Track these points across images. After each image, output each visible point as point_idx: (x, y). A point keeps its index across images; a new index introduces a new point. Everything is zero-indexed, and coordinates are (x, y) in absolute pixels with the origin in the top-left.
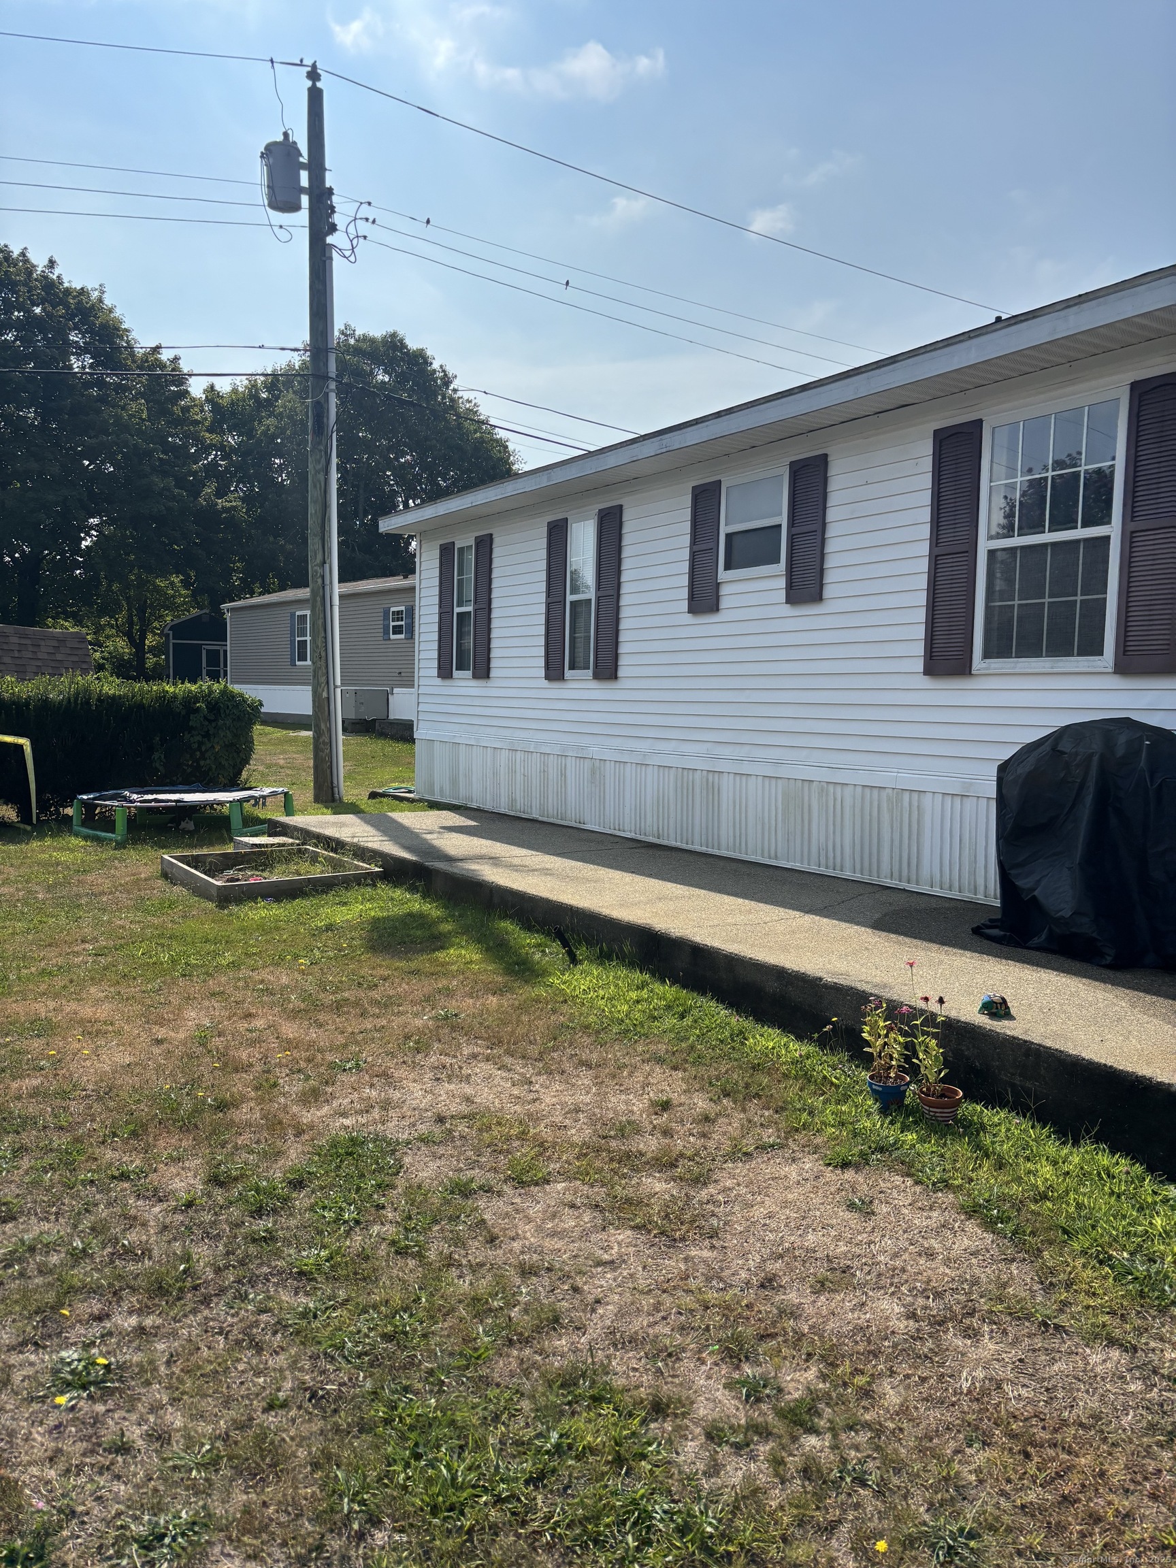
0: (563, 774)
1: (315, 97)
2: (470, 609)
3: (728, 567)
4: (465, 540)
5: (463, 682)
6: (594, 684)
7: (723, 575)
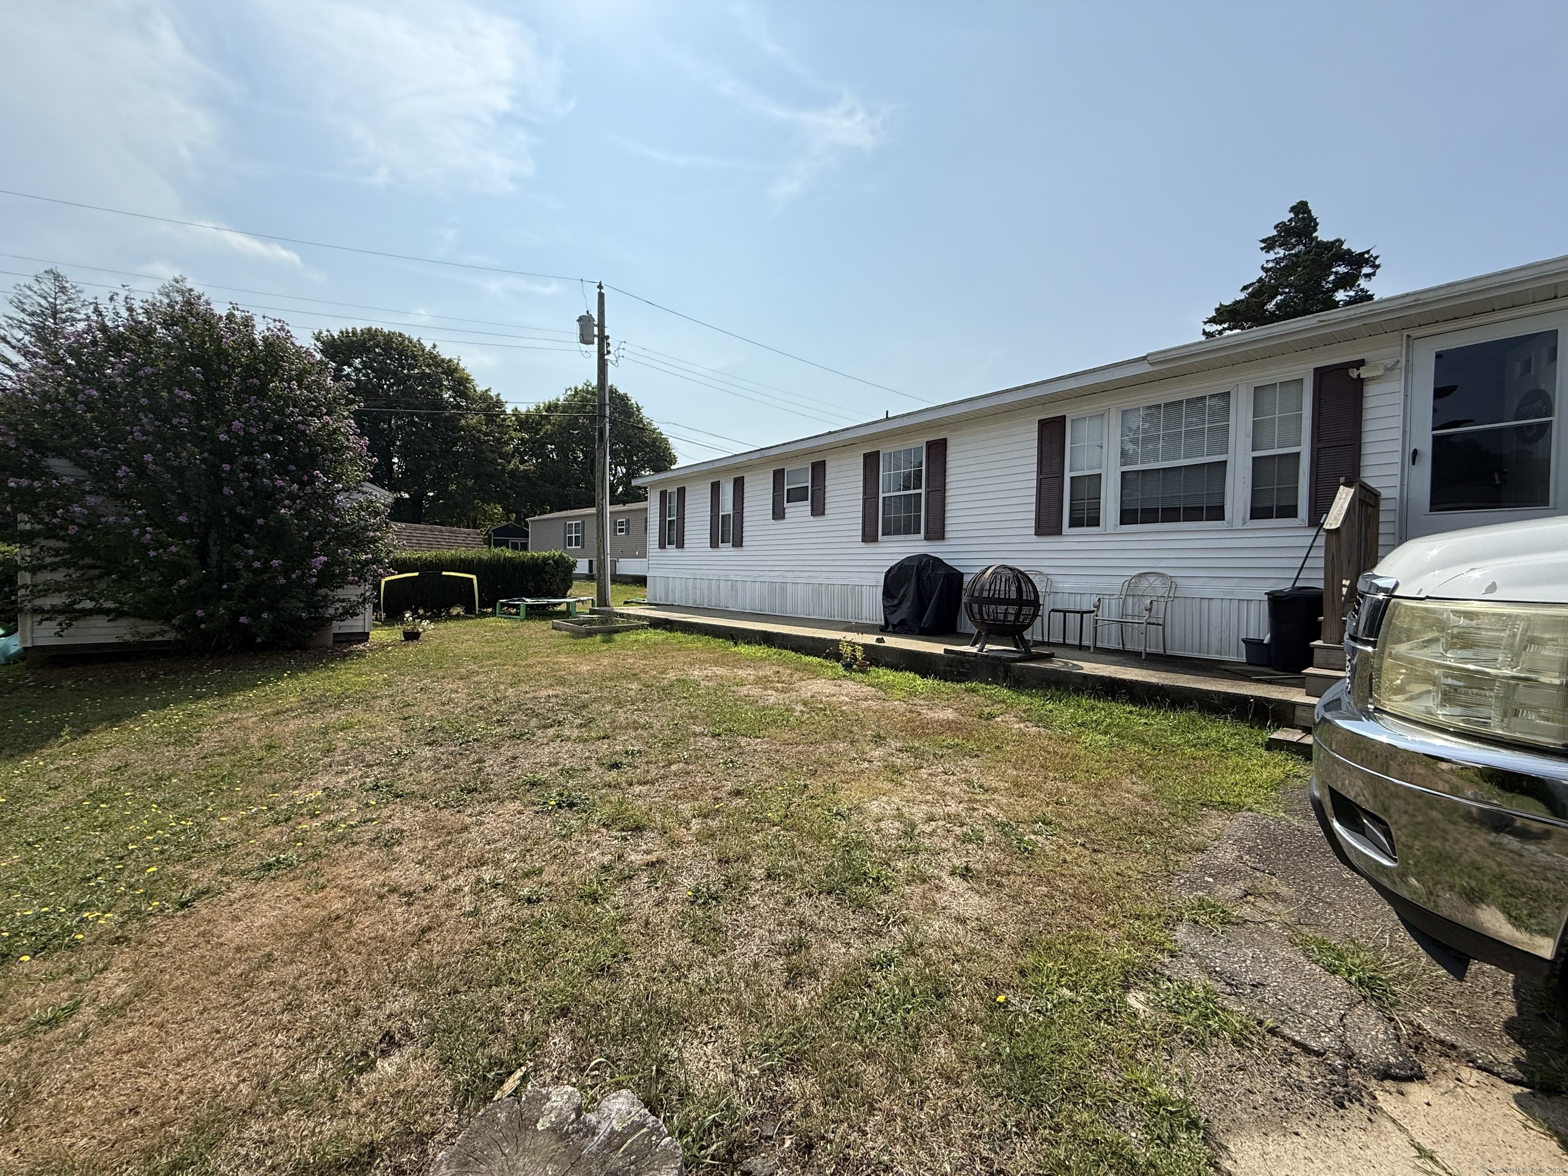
0: (719, 588)
1: (601, 296)
2: (675, 518)
3: (788, 502)
4: (672, 489)
5: (672, 550)
6: (733, 549)
7: (786, 505)
